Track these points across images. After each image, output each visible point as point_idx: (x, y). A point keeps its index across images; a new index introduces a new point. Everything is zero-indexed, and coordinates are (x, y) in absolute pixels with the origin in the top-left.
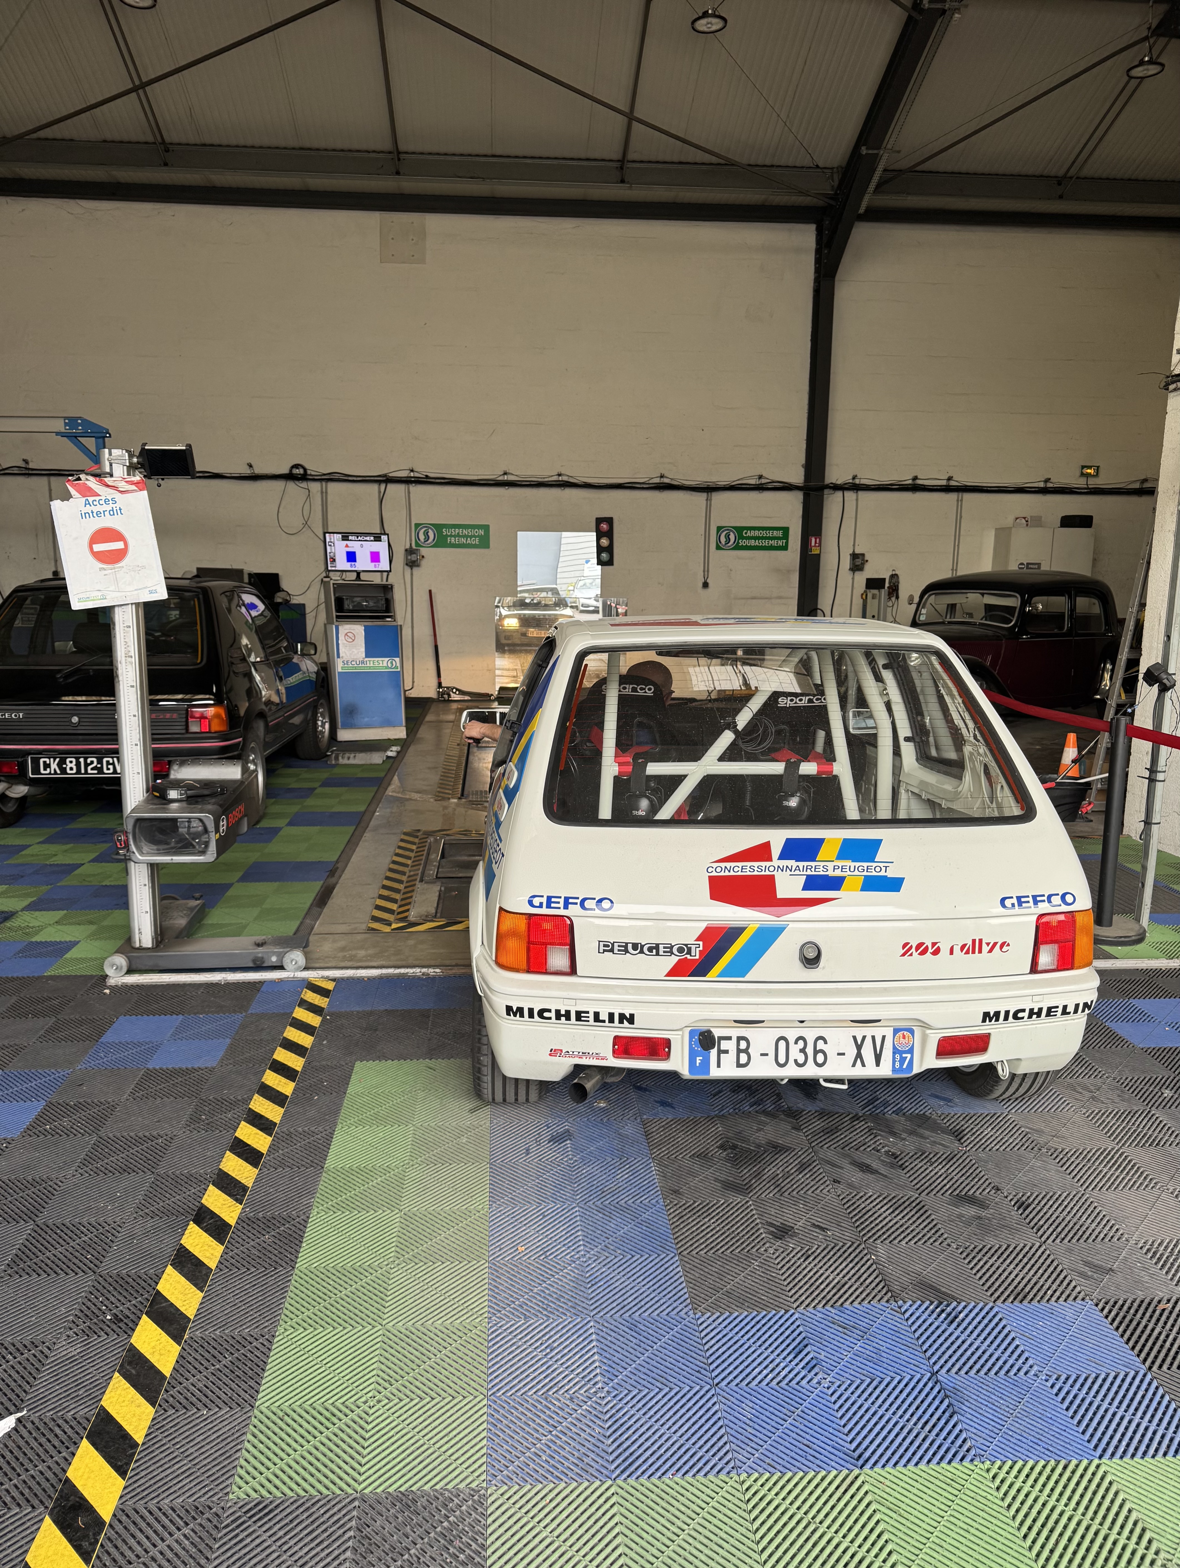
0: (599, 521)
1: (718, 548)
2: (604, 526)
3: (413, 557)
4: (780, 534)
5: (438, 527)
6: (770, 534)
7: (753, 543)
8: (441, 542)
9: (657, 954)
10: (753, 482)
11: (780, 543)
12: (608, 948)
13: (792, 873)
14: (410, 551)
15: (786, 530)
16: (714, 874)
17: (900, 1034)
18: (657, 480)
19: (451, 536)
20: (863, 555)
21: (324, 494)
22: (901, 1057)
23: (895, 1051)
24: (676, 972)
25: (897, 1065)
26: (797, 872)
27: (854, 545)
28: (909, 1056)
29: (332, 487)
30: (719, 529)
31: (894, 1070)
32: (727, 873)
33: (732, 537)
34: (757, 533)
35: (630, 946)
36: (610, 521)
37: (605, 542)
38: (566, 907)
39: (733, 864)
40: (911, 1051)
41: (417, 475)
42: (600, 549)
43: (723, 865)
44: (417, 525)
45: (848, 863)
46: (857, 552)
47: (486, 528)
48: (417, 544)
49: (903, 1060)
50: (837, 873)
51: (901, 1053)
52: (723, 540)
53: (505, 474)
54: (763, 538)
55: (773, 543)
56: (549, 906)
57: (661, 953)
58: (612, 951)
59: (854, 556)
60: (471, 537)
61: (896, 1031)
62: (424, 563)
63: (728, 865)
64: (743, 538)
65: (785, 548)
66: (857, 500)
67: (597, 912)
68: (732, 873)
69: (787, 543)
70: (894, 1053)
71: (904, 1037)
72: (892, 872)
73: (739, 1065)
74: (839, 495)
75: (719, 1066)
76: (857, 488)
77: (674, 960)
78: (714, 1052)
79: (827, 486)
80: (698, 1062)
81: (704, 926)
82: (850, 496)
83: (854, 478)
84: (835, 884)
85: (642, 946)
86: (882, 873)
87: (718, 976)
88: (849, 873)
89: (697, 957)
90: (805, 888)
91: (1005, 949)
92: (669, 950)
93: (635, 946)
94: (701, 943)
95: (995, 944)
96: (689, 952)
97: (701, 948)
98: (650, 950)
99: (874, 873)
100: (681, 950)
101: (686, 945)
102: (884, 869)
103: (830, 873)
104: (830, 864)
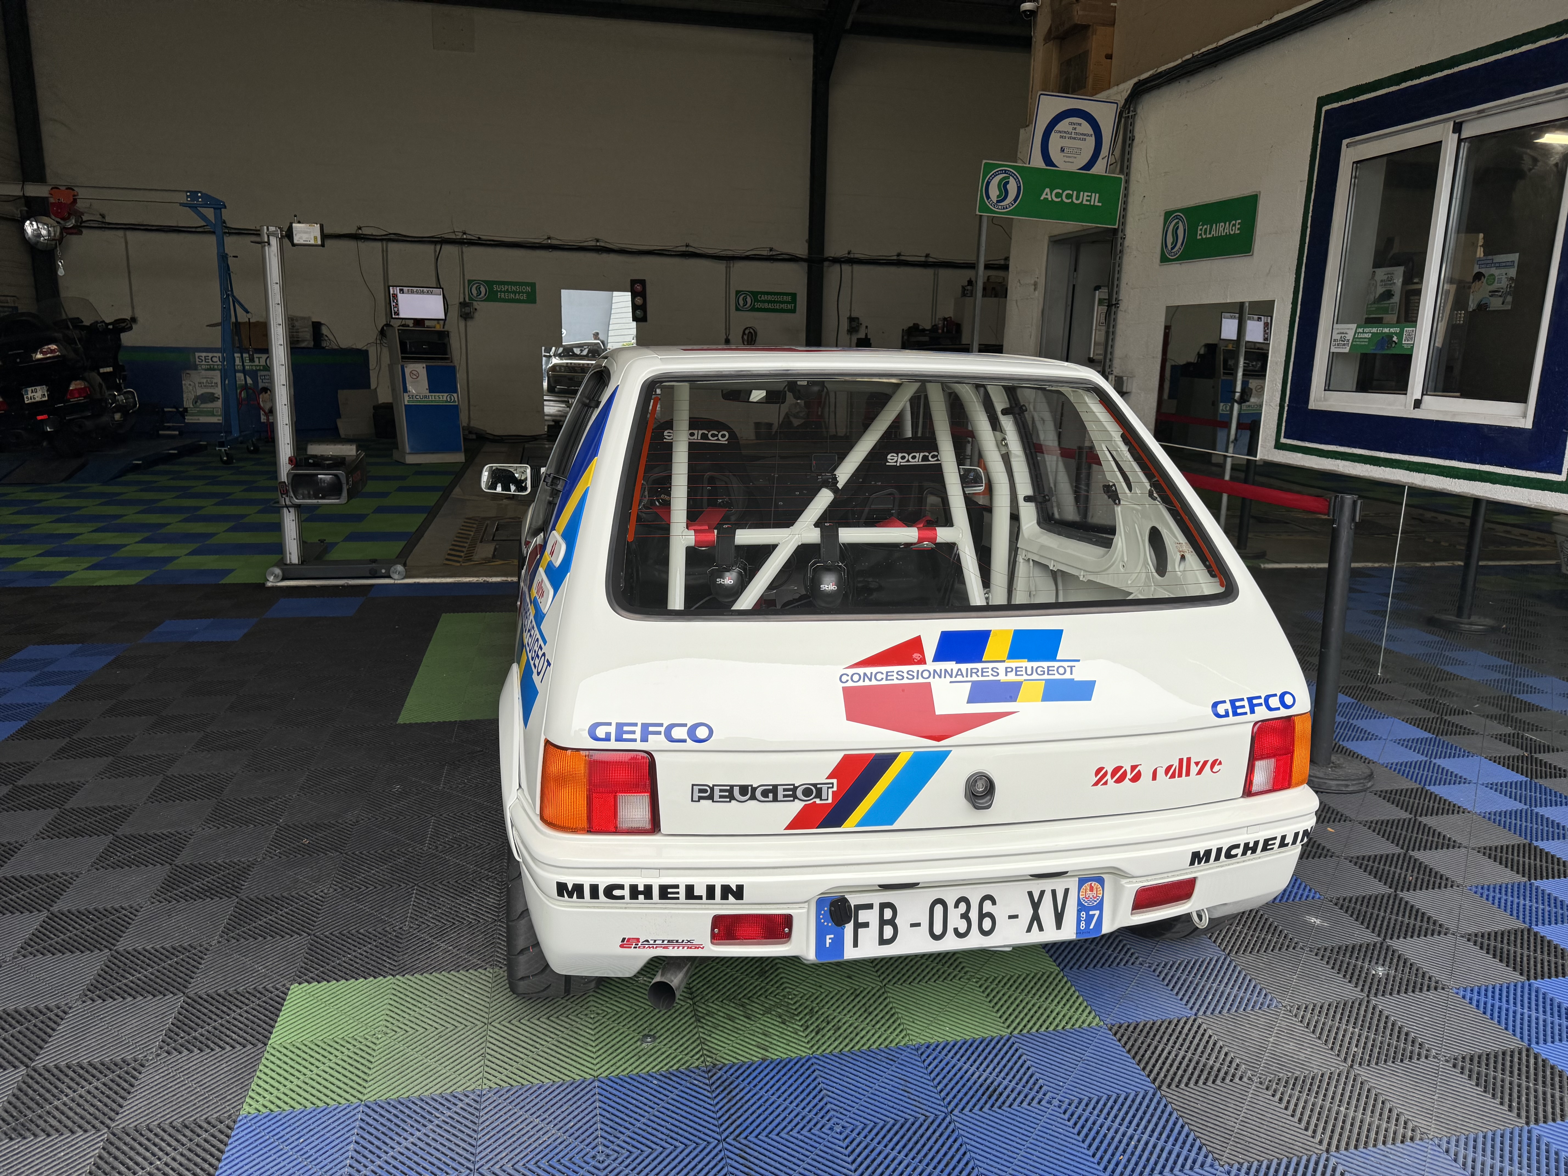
0: (633, 282)
1: (737, 309)
2: (638, 287)
3: (467, 310)
4: (789, 298)
5: (489, 284)
6: (780, 298)
7: (766, 306)
8: (492, 297)
9: (775, 799)
10: (766, 252)
11: (789, 306)
12: (705, 793)
13: (953, 679)
14: (463, 304)
15: (794, 296)
16: (850, 684)
17: (1087, 885)
18: (684, 249)
19: (501, 291)
20: (858, 318)
21: (385, 252)
22: (1087, 914)
23: (1081, 907)
24: (799, 823)
25: (1083, 924)
26: (959, 678)
27: (851, 310)
28: (1097, 913)
29: (393, 247)
30: (737, 292)
31: (1078, 931)
32: (867, 683)
33: (749, 300)
34: (769, 298)
35: (736, 791)
36: (643, 282)
37: (639, 301)
38: (644, 739)
39: (875, 670)
40: (1100, 906)
41: (469, 237)
42: (635, 307)
43: (861, 671)
44: (470, 281)
45: (1024, 663)
46: (853, 316)
47: (533, 285)
48: (470, 298)
49: (1090, 918)
50: (1012, 677)
51: (1087, 909)
52: (741, 302)
53: (549, 238)
54: (774, 302)
55: (784, 306)
56: (619, 739)
57: (780, 797)
58: (711, 797)
59: (851, 319)
60: (519, 293)
61: (1082, 882)
62: (477, 315)
63: (869, 670)
64: (759, 301)
65: (793, 311)
66: (852, 272)
67: (690, 744)
68: (874, 682)
69: (795, 307)
70: (1079, 911)
71: (1092, 889)
72: (1080, 674)
73: (883, 942)
74: (837, 267)
75: (856, 945)
76: (852, 261)
77: (797, 806)
78: (849, 928)
79: (827, 259)
80: (828, 941)
81: (838, 757)
82: (846, 268)
83: (849, 253)
84: (1010, 692)
85: (754, 790)
86: (1067, 676)
87: (858, 825)
88: (1026, 677)
89: (830, 801)
90: (971, 700)
91: (1216, 768)
92: (792, 793)
93: (744, 790)
94: (835, 781)
95: (1206, 762)
96: (819, 795)
97: (835, 789)
98: (765, 794)
99: (1057, 677)
100: (807, 792)
101: (815, 785)
102: (1068, 670)
103: (1002, 678)
104: (1001, 667)
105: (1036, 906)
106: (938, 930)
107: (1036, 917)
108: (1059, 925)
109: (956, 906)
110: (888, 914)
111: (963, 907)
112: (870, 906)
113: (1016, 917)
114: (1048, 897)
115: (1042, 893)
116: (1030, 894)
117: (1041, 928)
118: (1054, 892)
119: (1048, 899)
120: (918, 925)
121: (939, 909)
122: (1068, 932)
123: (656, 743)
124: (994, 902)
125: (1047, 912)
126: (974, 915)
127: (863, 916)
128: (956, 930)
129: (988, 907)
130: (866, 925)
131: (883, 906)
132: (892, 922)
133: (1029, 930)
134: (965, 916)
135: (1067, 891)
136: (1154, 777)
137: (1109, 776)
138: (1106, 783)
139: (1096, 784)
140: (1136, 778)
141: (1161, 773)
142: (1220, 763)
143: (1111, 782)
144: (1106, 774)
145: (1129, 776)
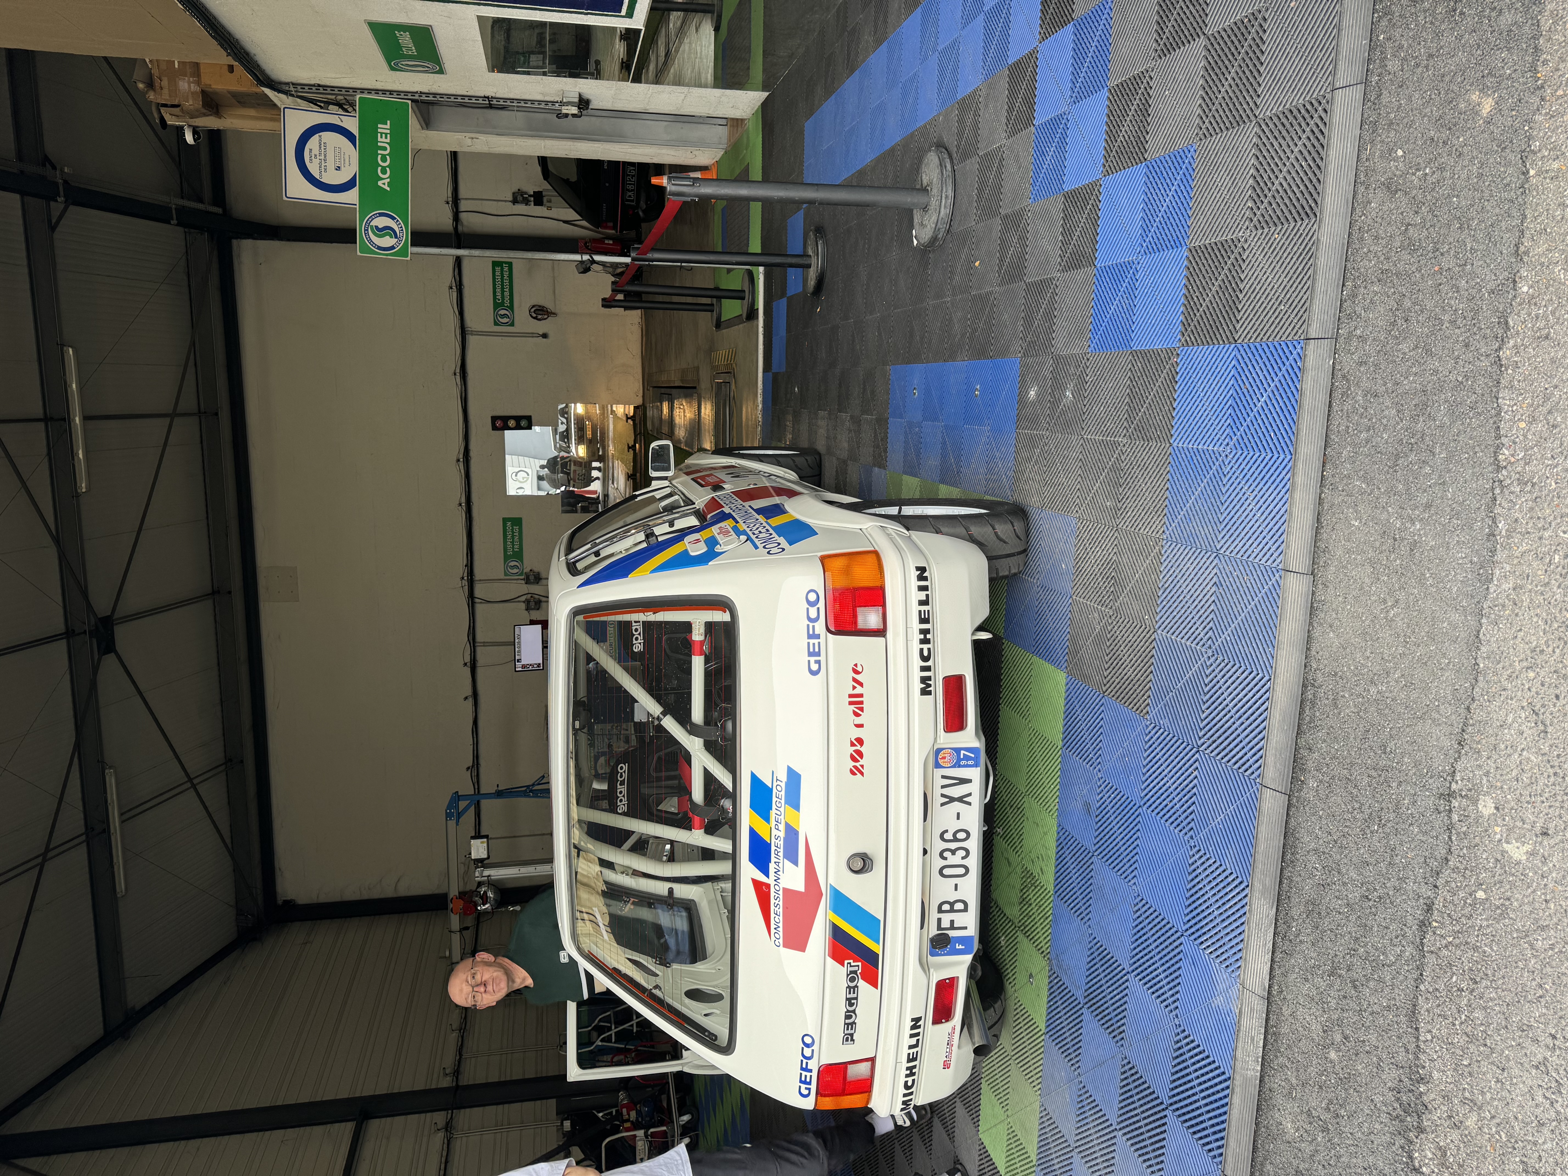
0: (495, 428)
1: (512, 325)
2: (499, 423)
3: (532, 578)
4: (498, 269)
5: (506, 558)
6: (499, 278)
7: (507, 294)
8: (518, 555)
9: (856, 999)
10: (455, 294)
11: (506, 269)
12: (849, 1038)
13: (781, 870)
14: (528, 581)
15: (495, 264)
16: (781, 941)
17: (940, 761)
18: (458, 377)
19: (513, 548)
20: (514, 194)
21: (485, 644)
22: (963, 760)
23: (957, 765)
24: (874, 981)
25: (970, 763)
26: (781, 865)
27: (506, 201)
28: (962, 752)
29: (480, 637)
30: (496, 324)
31: (976, 765)
32: (781, 929)
33: (503, 312)
34: (498, 290)
35: (847, 1021)
36: (494, 419)
37: (512, 423)
38: (811, 1071)
39: (772, 922)
40: (958, 750)
41: (466, 574)
42: (518, 427)
43: (773, 931)
44: (506, 574)
45: (773, 813)
46: (511, 199)
47: (505, 520)
48: (521, 574)
49: (967, 758)
50: (782, 827)
51: (959, 759)
52: (505, 320)
53: (460, 505)
54: (502, 285)
55: (506, 275)
56: (810, 1083)
57: (855, 995)
58: (852, 1035)
59: (515, 201)
60: (513, 532)
61: (937, 765)
62: (536, 570)
63: (773, 926)
64: (503, 302)
65: (510, 265)
66: (466, 199)
67: (815, 1047)
68: (781, 925)
69: (506, 263)
70: (960, 766)
71: (944, 758)
72: (783, 776)
73: (966, 910)
74: (463, 216)
75: (965, 928)
76: (455, 200)
77: (862, 984)
78: (952, 933)
79: (456, 229)
80: (961, 947)
81: (830, 961)
82: (463, 206)
83: (448, 203)
84: (792, 834)
85: (848, 1011)
86: (783, 785)
87: (878, 943)
88: (782, 817)
89: (860, 964)
90: (796, 863)
91: (859, 669)
92: (852, 989)
93: (848, 1017)
94: (846, 962)
95: (855, 680)
96: (855, 972)
97: (851, 961)
98: (851, 1005)
99: (783, 793)
100: (852, 980)
101: (848, 975)
102: (779, 783)
103: (782, 834)
104: (774, 832)
105: (952, 800)
106: (962, 871)
107: (961, 799)
108: (969, 781)
109: (945, 859)
110: (946, 907)
111: (946, 854)
112: (939, 920)
113: (958, 814)
114: (946, 791)
115: (943, 795)
116: (942, 805)
117: (970, 795)
118: (943, 787)
119: (948, 791)
120: (956, 885)
121: (946, 872)
122: (975, 774)
123: (813, 1065)
124: (946, 831)
125: (957, 791)
126: (953, 846)
127: (945, 924)
128: (963, 858)
129: (949, 836)
130: (952, 922)
131: (940, 911)
132: (952, 904)
133: (969, 804)
134: (953, 852)
135: (943, 777)
136: (861, 726)
137: (857, 764)
138: (862, 766)
139: (862, 774)
140: (860, 741)
141: (858, 720)
142: (856, 665)
143: (862, 762)
144: (855, 767)
145: (858, 747)
